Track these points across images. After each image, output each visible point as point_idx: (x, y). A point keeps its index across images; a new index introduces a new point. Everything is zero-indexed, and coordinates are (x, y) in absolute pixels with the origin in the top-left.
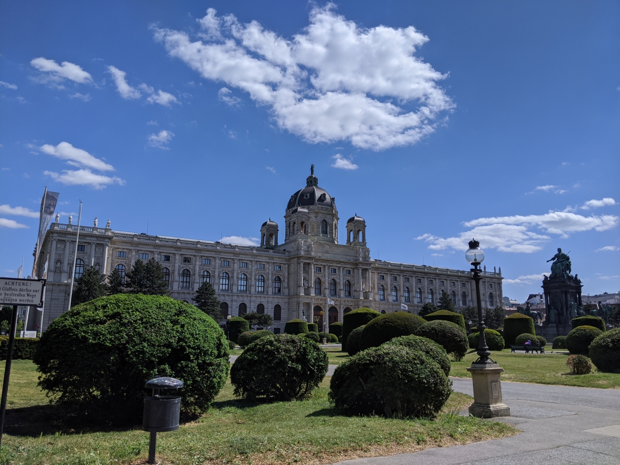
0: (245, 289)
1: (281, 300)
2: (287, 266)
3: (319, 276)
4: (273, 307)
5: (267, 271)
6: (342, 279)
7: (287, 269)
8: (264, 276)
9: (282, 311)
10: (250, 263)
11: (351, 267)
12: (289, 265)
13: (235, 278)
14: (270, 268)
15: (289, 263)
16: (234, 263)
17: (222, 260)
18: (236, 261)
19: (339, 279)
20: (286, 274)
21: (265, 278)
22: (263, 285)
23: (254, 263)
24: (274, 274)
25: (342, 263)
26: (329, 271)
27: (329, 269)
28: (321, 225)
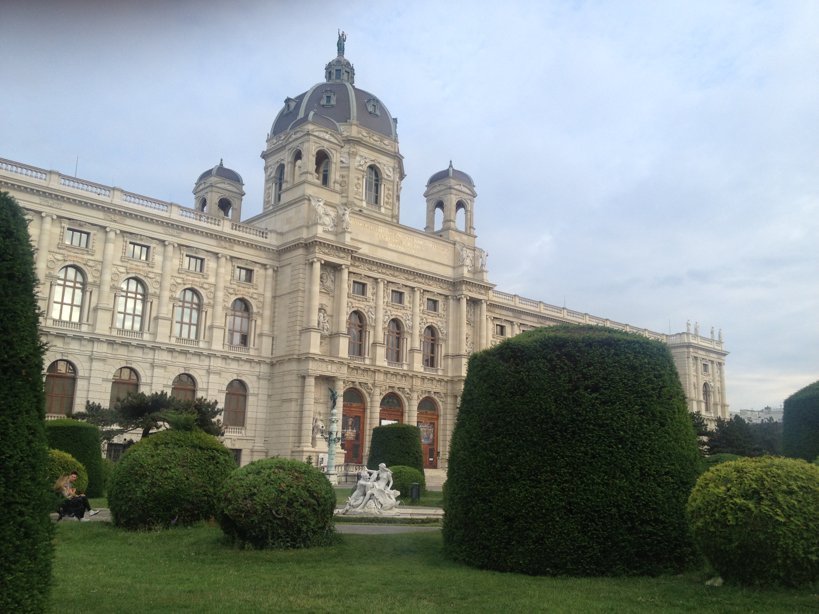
0: (137, 327)
1: (247, 367)
2: (270, 272)
3: (361, 306)
4: (224, 388)
5: (212, 280)
6: (417, 320)
7: (269, 280)
8: (202, 292)
9: (251, 400)
10: (159, 249)
11: (441, 291)
12: (275, 271)
13: (106, 288)
14: (222, 270)
15: (277, 264)
16: (106, 241)
17: (66, 225)
18: (112, 235)
19: (411, 320)
20: (269, 295)
21: (205, 301)
22: (194, 321)
23: (170, 248)
24: (231, 291)
25: (420, 280)
26: (386, 295)
27: (387, 289)
28: (364, 179)
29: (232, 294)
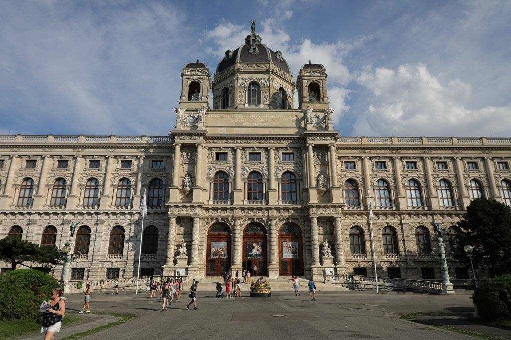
3: (223, 167)
6: (274, 169)
10: (104, 160)
14: (141, 165)
16: (75, 162)
17: (56, 159)
18: (79, 159)
19: (269, 170)
24: (149, 175)
25: (272, 141)
26: (243, 157)
27: (245, 153)
28: (247, 92)
29: (149, 177)
